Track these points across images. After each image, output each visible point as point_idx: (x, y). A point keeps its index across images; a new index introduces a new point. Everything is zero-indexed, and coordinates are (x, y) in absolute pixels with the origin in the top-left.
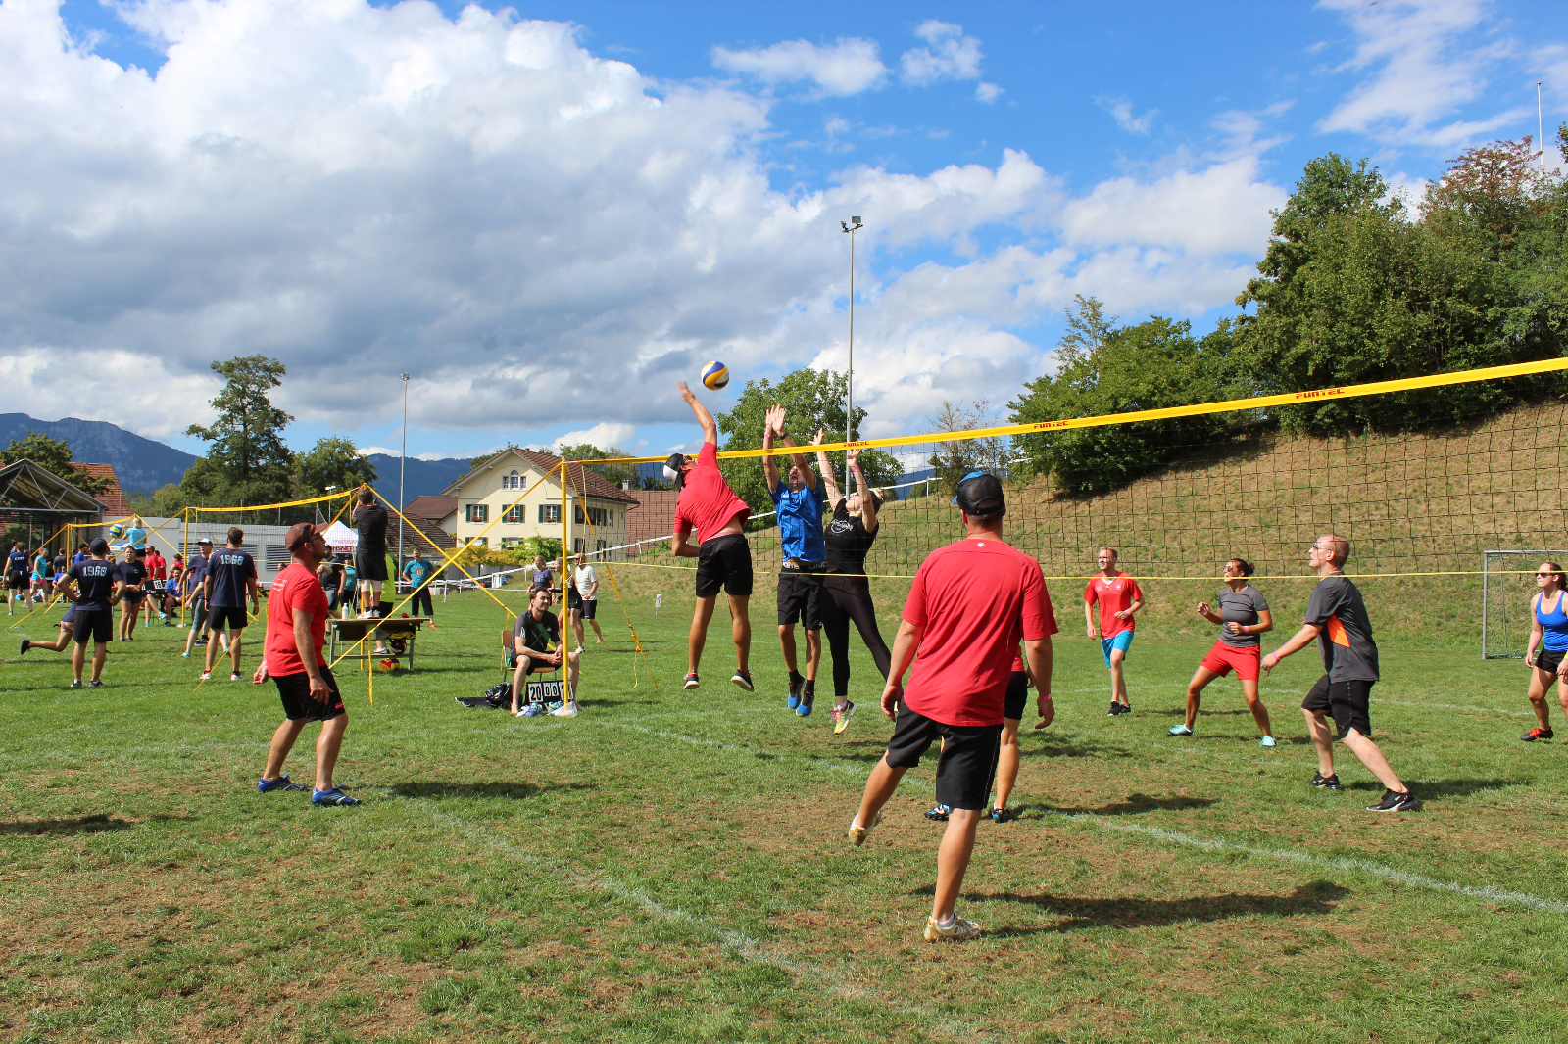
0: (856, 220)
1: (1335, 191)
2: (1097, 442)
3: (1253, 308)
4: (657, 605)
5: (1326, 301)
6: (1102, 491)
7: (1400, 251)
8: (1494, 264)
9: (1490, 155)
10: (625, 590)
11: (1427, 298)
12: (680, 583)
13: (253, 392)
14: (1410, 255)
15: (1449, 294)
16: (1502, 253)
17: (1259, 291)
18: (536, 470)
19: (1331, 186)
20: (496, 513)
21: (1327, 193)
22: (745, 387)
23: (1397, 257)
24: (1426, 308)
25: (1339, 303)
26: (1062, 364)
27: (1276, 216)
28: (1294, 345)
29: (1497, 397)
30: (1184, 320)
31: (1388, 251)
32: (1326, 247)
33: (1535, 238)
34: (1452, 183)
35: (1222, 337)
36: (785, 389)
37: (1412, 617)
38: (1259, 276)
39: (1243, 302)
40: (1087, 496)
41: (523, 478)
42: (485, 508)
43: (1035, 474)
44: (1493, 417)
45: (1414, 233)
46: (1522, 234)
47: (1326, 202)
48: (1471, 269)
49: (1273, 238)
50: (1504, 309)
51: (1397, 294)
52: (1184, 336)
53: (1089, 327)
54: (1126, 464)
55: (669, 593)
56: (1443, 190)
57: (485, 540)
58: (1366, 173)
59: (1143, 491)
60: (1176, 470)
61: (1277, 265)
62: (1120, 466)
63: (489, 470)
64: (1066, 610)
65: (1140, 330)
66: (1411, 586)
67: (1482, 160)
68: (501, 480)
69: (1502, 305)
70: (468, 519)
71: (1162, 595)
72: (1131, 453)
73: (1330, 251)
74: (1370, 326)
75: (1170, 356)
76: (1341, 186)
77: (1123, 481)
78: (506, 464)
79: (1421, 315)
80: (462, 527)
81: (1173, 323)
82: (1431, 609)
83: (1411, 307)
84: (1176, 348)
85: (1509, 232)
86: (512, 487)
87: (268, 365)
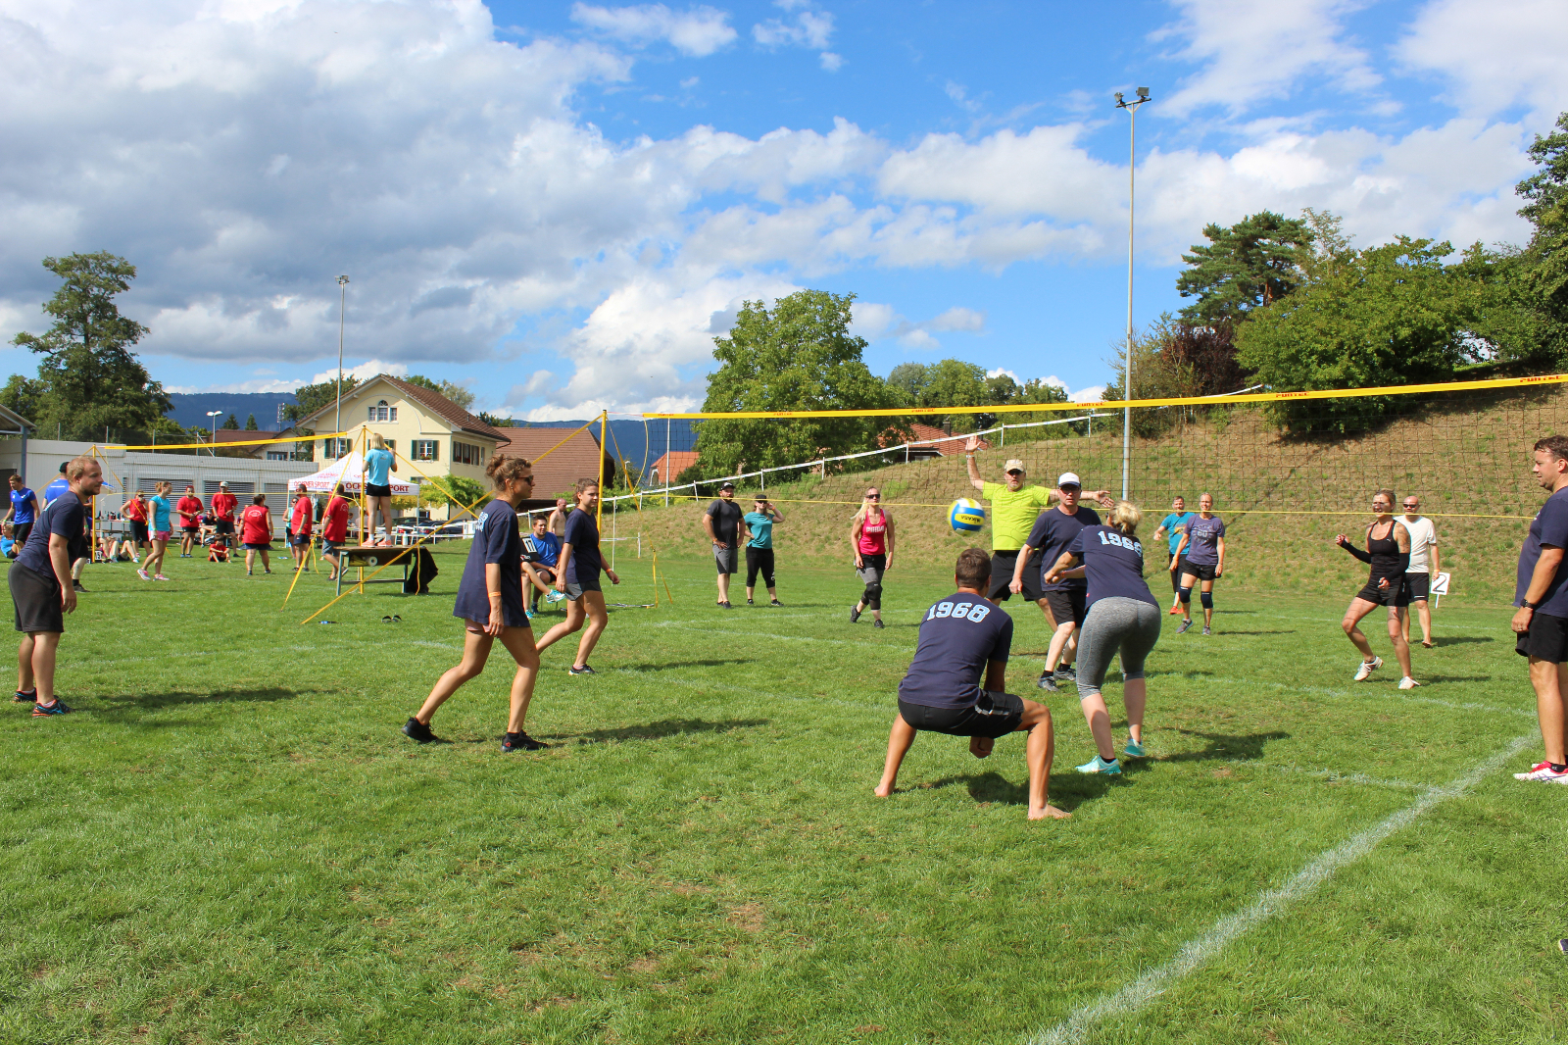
13: (96, 296)
41: (393, 409)
42: (347, 442)
63: (353, 399)
68: (367, 410)
70: (328, 453)
86: (380, 419)
87: (115, 265)
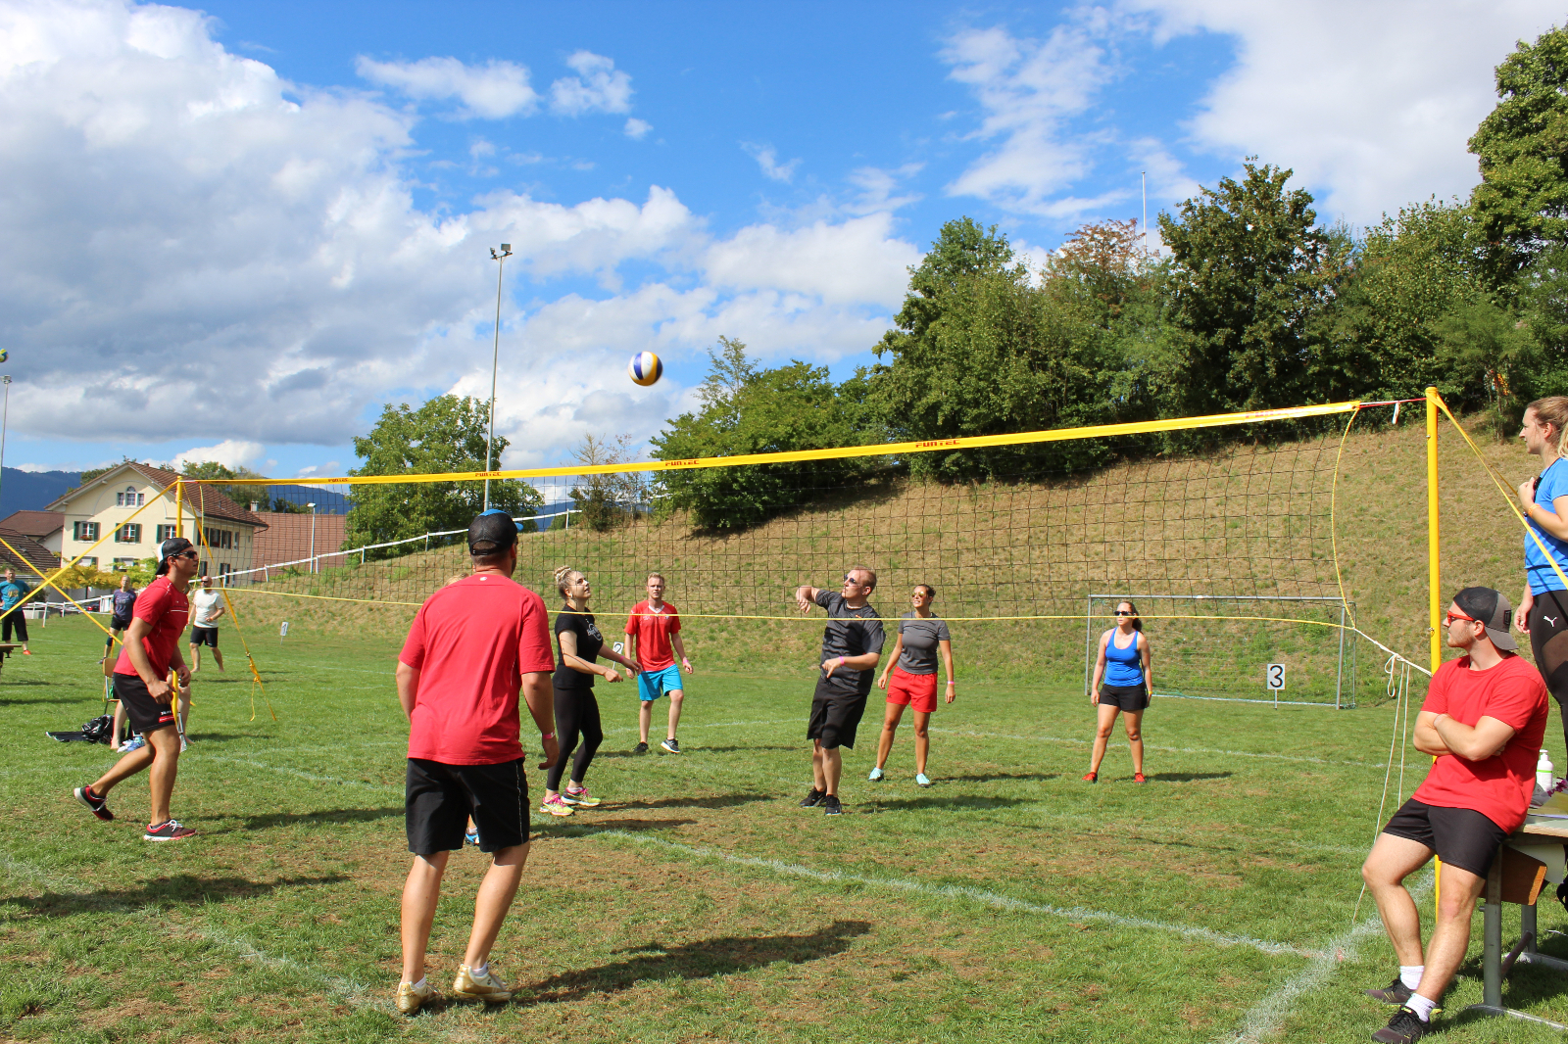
0: (505, 247)
1: (968, 253)
2: (735, 480)
3: (889, 359)
4: (283, 633)
5: (956, 356)
6: (739, 529)
7: (1023, 313)
8: (1104, 331)
9: (1103, 232)
10: (248, 617)
11: (1045, 358)
12: (308, 611)
14: (1032, 317)
15: (1065, 356)
16: (1111, 322)
17: (895, 342)
18: (155, 487)
19: (964, 247)
20: (107, 531)
21: (960, 255)
22: (383, 411)
23: (1020, 318)
24: (1044, 368)
25: (967, 358)
26: (704, 402)
27: (912, 272)
28: (925, 395)
29: (1103, 453)
30: (823, 366)
31: (1012, 312)
32: (956, 305)
33: (1138, 310)
34: (1070, 255)
35: (859, 384)
36: (425, 414)
37: (1024, 655)
38: (895, 328)
39: (879, 352)
40: (724, 533)
41: (141, 495)
42: (96, 527)
43: (675, 510)
44: (1100, 471)
45: (1036, 297)
46: (1127, 305)
47: (959, 263)
48: (1083, 334)
49: (909, 292)
50: (1111, 373)
51: (1020, 353)
52: (823, 381)
53: (732, 368)
54: (763, 503)
55: (297, 621)
56: (1062, 260)
57: (95, 560)
58: (996, 239)
59: (778, 529)
60: (812, 510)
61: (912, 319)
62: (758, 505)
63: (102, 485)
64: (701, 645)
65: (781, 374)
66: (1024, 625)
67: (1096, 236)
68: (115, 496)
69: (1110, 368)
70: (76, 537)
71: (794, 632)
72: (766, 492)
73: (960, 309)
74: (995, 381)
75: (809, 400)
76: (973, 249)
77: (760, 519)
78: (123, 480)
79: (1040, 374)
80: (69, 547)
81: (813, 369)
82: (1041, 649)
83: (1032, 367)
84: (815, 392)
85: (1117, 303)
86: (128, 504)
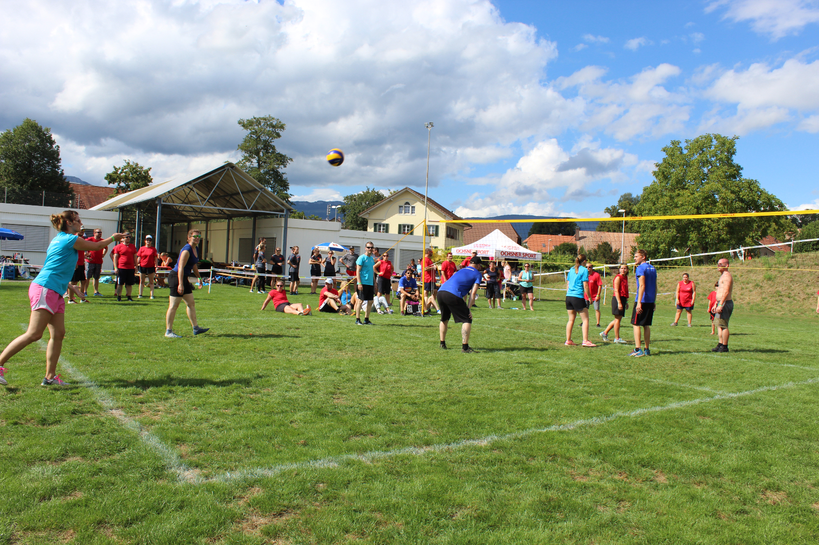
13: (264, 141)
18: (423, 204)
20: (394, 230)
42: (387, 225)
63: (390, 201)
68: (398, 208)
78: (403, 198)
86: (405, 213)
87: (274, 123)
